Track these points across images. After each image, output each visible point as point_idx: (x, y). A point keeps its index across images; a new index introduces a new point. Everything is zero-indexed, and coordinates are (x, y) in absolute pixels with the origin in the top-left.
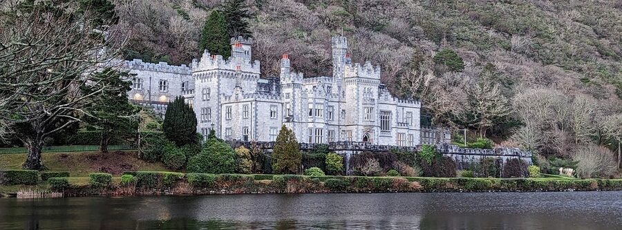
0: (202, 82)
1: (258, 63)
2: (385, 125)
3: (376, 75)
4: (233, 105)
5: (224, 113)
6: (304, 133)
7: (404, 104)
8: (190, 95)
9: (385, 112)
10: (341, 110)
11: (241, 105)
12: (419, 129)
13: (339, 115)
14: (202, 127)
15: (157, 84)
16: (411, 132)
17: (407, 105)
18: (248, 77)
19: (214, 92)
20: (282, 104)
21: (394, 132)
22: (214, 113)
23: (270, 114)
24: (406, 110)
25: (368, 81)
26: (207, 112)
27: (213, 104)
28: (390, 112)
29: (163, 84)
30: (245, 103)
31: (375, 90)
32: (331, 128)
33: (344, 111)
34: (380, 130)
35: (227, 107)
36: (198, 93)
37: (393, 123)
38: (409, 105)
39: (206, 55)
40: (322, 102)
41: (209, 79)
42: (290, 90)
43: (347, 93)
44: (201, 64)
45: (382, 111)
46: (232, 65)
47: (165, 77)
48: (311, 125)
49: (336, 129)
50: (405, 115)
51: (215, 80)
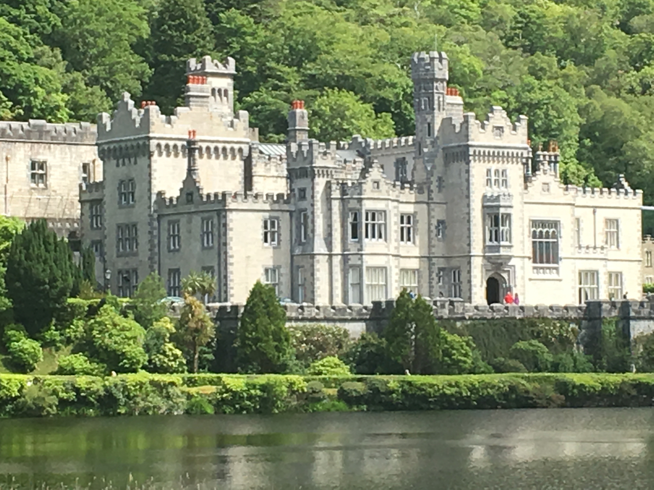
0: (118, 165)
1: (245, 117)
2: (544, 254)
3: (517, 138)
5: (164, 236)
7: (597, 201)
9: (543, 223)
10: (434, 222)
11: (197, 219)
12: (636, 253)
13: (430, 231)
15: (23, 171)
17: (607, 201)
19: (142, 188)
20: (291, 212)
21: (568, 269)
22: (144, 236)
23: (262, 237)
24: (602, 214)
25: (497, 152)
26: (128, 234)
27: (141, 215)
29: (38, 171)
30: (206, 215)
33: (440, 222)
35: (169, 223)
36: (110, 191)
38: (610, 202)
41: (133, 160)
42: (307, 183)
43: (450, 181)
45: (535, 223)
48: (354, 259)
50: (601, 226)
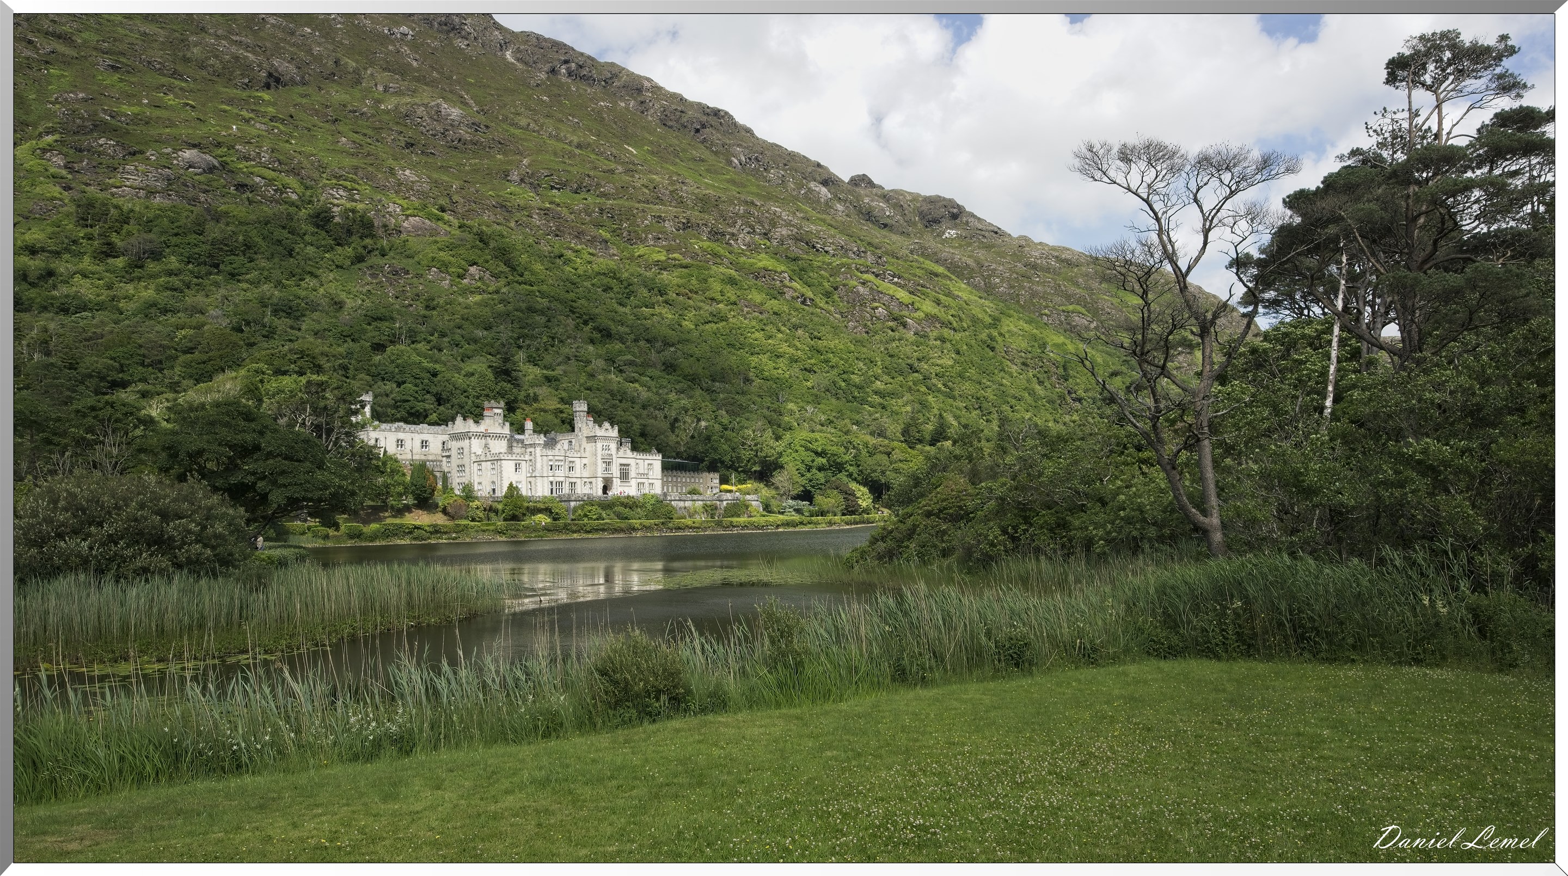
0: (457, 442)
1: (507, 424)
2: (624, 476)
3: (614, 432)
4: (483, 463)
6: (546, 485)
7: (645, 457)
8: (447, 454)
9: (624, 465)
10: (582, 464)
11: (489, 463)
12: (660, 477)
13: (581, 468)
14: (458, 480)
15: (418, 444)
16: (651, 481)
17: (648, 457)
18: (498, 437)
19: (466, 451)
20: (526, 461)
21: (633, 483)
22: (467, 470)
23: (515, 470)
24: (647, 462)
25: (605, 438)
26: (461, 468)
27: (466, 461)
28: (628, 465)
29: (424, 444)
30: (492, 461)
31: (613, 446)
32: (573, 480)
33: (584, 465)
34: (619, 480)
35: (478, 465)
36: (454, 453)
37: (632, 474)
38: (651, 457)
39: (459, 419)
40: (562, 458)
41: (463, 440)
42: (532, 450)
43: (587, 449)
44: (455, 426)
45: (621, 465)
46: (482, 428)
47: (425, 437)
48: (551, 479)
49: (578, 481)
50: (646, 467)
51: (467, 441)
